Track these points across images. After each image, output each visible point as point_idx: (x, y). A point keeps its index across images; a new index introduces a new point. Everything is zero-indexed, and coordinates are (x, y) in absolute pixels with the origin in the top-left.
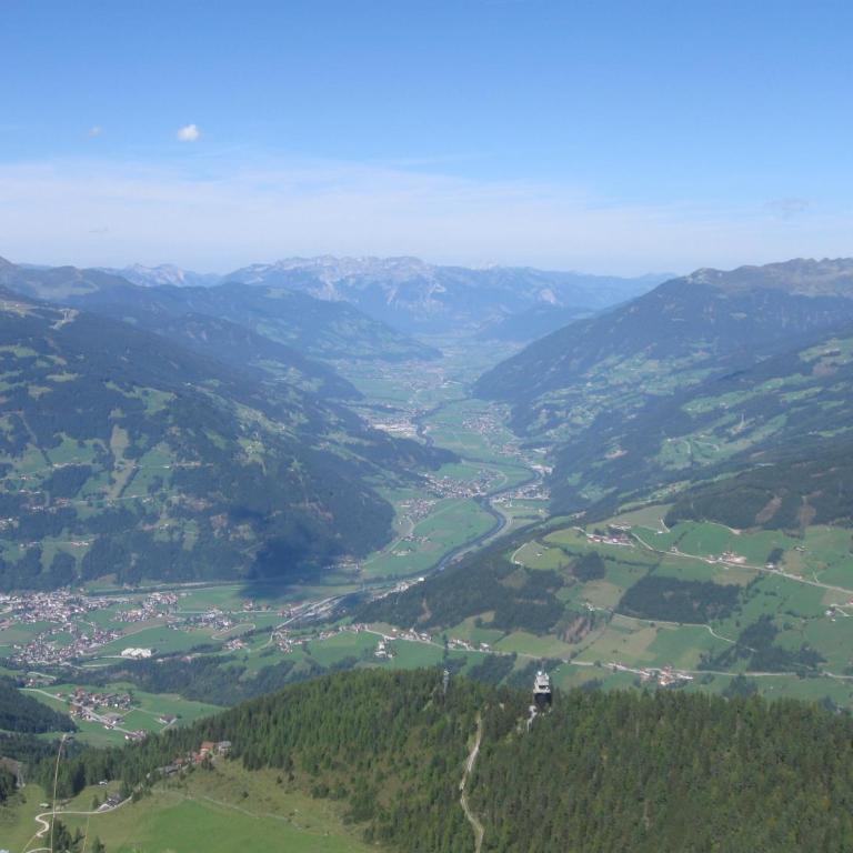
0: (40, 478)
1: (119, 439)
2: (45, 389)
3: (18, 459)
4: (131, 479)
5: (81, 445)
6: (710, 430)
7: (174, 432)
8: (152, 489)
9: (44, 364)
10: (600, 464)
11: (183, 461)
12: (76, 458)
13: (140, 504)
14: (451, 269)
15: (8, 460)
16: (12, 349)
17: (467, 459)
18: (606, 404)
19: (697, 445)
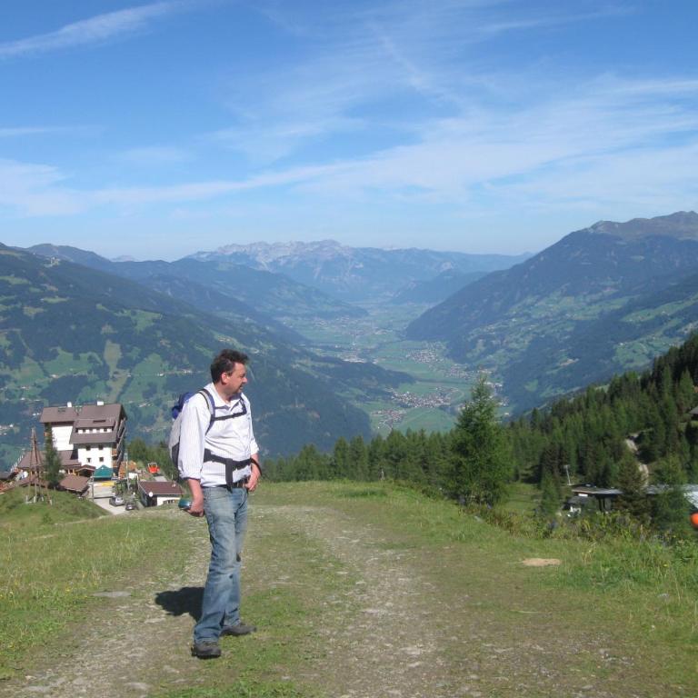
0: (39, 387)
1: (112, 353)
2: (40, 310)
3: (17, 371)
4: (126, 386)
5: (77, 358)
6: (661, 333)
7: (164, 344)
8: (147, 395)
9: (37, 290)
10: (555, 371)
11: (175, 368)
12: (71, 370)
13: (137, 409)
14: (365, 250)
15: (7, 371)
16: (7, 278)
17: (421, 381)
18: (539, 331)
19: (652, 346)
